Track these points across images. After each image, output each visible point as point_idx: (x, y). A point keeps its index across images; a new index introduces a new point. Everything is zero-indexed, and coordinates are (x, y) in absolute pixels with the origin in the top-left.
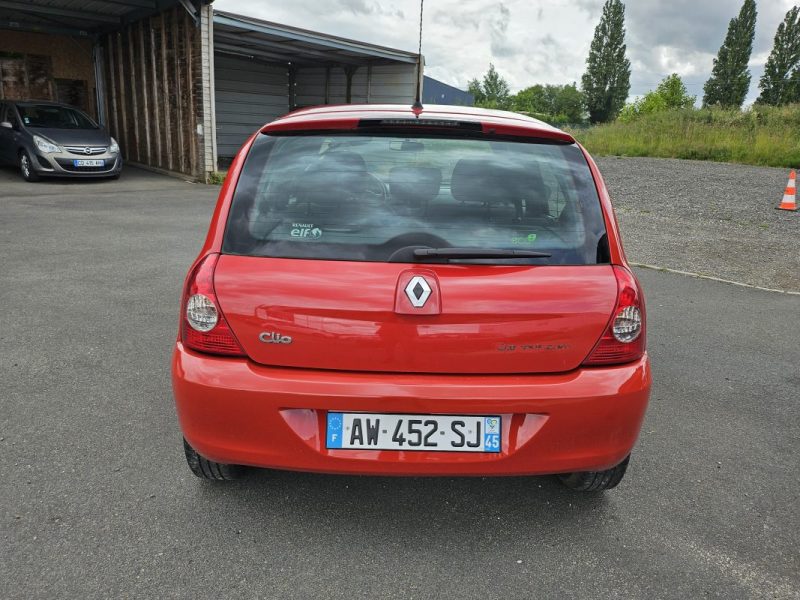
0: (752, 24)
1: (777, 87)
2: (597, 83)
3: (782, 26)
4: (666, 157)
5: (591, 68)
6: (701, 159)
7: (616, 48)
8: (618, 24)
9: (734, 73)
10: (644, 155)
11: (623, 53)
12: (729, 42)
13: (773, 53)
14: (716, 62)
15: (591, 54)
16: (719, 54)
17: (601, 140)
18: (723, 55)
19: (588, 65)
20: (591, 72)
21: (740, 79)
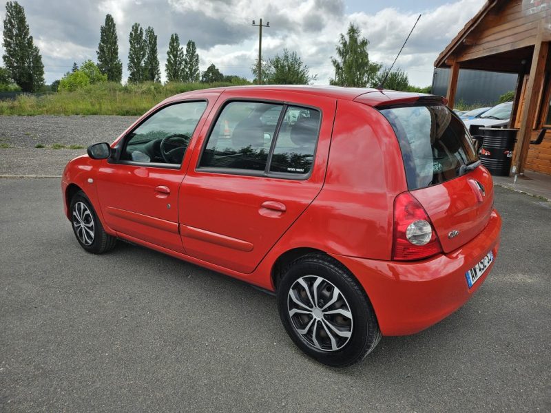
0: (114, 31)
1: (138, 71)
2: (17, 63)
3: (131, 34)
4: (109, 115)
5: (9, 51)
6: (133, 115)
7: (24, 38)
8: (22, 21)
9: (111, 60)
10: (95, 114)
11: (31, 42)
12: (103, 41)
13: (131, 50)
14: (98, 53)
15: (5, 41)
16: (99, 48)
17: (59, 104)
18: (101, 48)
19: (5, 48)
20: (9, 54)
21: (116, 64)
